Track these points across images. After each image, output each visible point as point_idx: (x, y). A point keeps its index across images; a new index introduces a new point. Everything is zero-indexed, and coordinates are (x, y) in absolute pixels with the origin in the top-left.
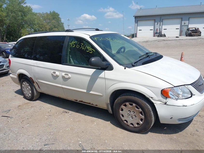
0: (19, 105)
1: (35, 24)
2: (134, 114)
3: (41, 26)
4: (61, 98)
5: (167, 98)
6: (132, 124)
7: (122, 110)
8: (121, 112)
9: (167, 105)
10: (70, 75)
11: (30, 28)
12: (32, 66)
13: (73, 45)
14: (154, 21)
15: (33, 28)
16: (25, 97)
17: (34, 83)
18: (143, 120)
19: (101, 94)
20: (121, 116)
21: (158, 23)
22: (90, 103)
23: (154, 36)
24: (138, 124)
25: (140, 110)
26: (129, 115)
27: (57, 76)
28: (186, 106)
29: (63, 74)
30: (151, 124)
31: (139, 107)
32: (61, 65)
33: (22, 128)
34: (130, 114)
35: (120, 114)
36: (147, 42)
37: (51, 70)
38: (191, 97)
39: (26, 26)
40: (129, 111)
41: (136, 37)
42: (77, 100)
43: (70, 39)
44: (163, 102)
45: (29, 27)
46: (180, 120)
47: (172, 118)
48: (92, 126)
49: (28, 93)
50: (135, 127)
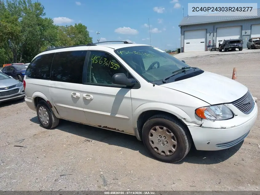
0: (35, 134)
1: (57, 40)
2: (166, 140)
3: (64, 42)
4: (83, 124)
5: (202, 119)
6: (163, 152)
7: (152, 135)
8: (150, 137)
9: (203, 127)
10: (92, 96)
11: (51, 46)
12: (50, 88)
13: (95, 61)
14: (206, 31)
15: (54, 45)
16: (42, 125)
17: (52, 108)
18: (176, 146)
19: (127, 117)
20: (151, 143)
21: (210, 34)
22: (115, 129)
23: (206, 50)
24: (170, 151)
25: (172, 134)
26: (159, 140)
27: (78, 98)
28: (225, 128)
29: (84, 95)
30: (185, 151)
31: (170, 131)
32: (82, 84)
33: (37, 158)
34: (161, 140)
35: (150, 141)
36: (196, 57)
37: (71, 91)
38: (233, 117)
39: (46, 42)
40: (159, 136)
41: (183, 51)
42: (100, 126)
43: (92, 54)
44: (198, 125)
45: (50, 44)
46: (219, 145)
47: (209, 143)
48: (118, 156)
49: (45, 119)
50: (167, 156)
